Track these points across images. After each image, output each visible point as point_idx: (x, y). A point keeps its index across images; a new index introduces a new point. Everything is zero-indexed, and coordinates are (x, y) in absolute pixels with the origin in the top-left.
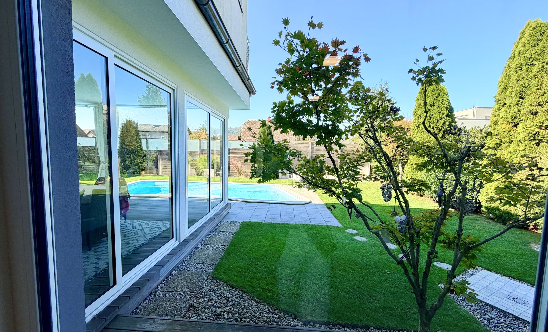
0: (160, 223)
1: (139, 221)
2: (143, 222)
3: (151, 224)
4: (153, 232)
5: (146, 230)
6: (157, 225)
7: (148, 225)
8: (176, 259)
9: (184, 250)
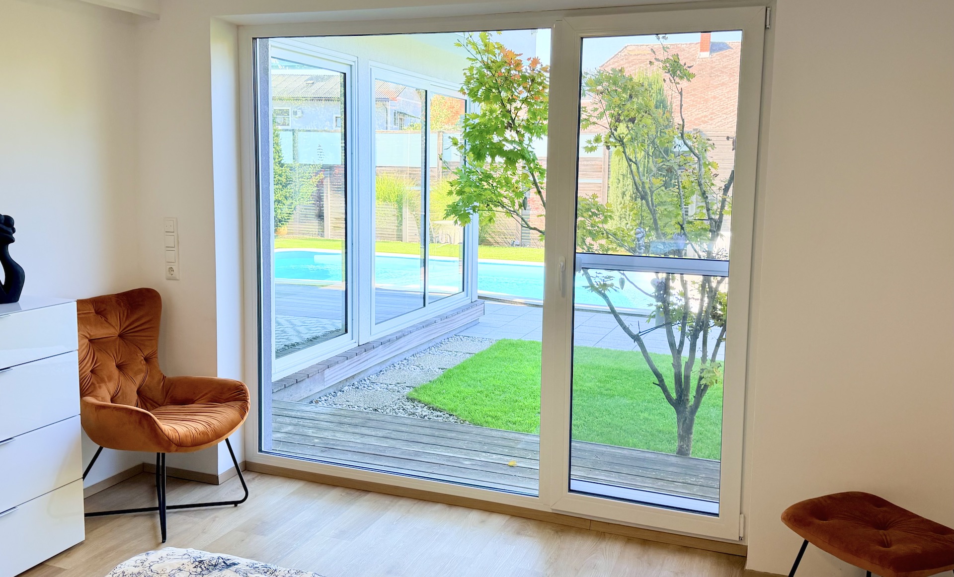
0: (325, 321)
1: (287, 317)
2: (295, 318)
3: (309, 322)
4: (313, 331)
5: (301, 329)
6: (319, 324)
7: (304, 322)
8: (351, 367)
9: (366, 359)
